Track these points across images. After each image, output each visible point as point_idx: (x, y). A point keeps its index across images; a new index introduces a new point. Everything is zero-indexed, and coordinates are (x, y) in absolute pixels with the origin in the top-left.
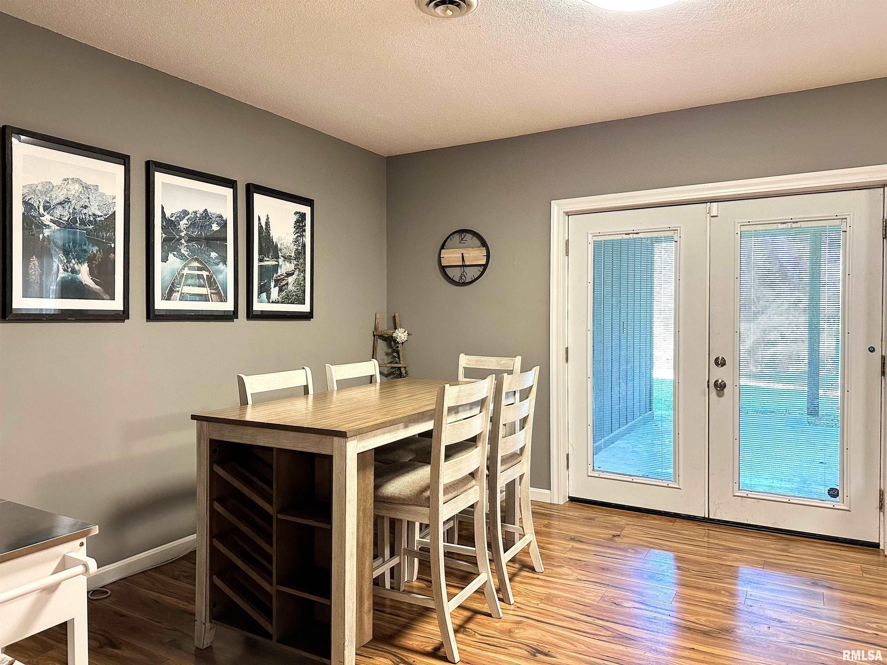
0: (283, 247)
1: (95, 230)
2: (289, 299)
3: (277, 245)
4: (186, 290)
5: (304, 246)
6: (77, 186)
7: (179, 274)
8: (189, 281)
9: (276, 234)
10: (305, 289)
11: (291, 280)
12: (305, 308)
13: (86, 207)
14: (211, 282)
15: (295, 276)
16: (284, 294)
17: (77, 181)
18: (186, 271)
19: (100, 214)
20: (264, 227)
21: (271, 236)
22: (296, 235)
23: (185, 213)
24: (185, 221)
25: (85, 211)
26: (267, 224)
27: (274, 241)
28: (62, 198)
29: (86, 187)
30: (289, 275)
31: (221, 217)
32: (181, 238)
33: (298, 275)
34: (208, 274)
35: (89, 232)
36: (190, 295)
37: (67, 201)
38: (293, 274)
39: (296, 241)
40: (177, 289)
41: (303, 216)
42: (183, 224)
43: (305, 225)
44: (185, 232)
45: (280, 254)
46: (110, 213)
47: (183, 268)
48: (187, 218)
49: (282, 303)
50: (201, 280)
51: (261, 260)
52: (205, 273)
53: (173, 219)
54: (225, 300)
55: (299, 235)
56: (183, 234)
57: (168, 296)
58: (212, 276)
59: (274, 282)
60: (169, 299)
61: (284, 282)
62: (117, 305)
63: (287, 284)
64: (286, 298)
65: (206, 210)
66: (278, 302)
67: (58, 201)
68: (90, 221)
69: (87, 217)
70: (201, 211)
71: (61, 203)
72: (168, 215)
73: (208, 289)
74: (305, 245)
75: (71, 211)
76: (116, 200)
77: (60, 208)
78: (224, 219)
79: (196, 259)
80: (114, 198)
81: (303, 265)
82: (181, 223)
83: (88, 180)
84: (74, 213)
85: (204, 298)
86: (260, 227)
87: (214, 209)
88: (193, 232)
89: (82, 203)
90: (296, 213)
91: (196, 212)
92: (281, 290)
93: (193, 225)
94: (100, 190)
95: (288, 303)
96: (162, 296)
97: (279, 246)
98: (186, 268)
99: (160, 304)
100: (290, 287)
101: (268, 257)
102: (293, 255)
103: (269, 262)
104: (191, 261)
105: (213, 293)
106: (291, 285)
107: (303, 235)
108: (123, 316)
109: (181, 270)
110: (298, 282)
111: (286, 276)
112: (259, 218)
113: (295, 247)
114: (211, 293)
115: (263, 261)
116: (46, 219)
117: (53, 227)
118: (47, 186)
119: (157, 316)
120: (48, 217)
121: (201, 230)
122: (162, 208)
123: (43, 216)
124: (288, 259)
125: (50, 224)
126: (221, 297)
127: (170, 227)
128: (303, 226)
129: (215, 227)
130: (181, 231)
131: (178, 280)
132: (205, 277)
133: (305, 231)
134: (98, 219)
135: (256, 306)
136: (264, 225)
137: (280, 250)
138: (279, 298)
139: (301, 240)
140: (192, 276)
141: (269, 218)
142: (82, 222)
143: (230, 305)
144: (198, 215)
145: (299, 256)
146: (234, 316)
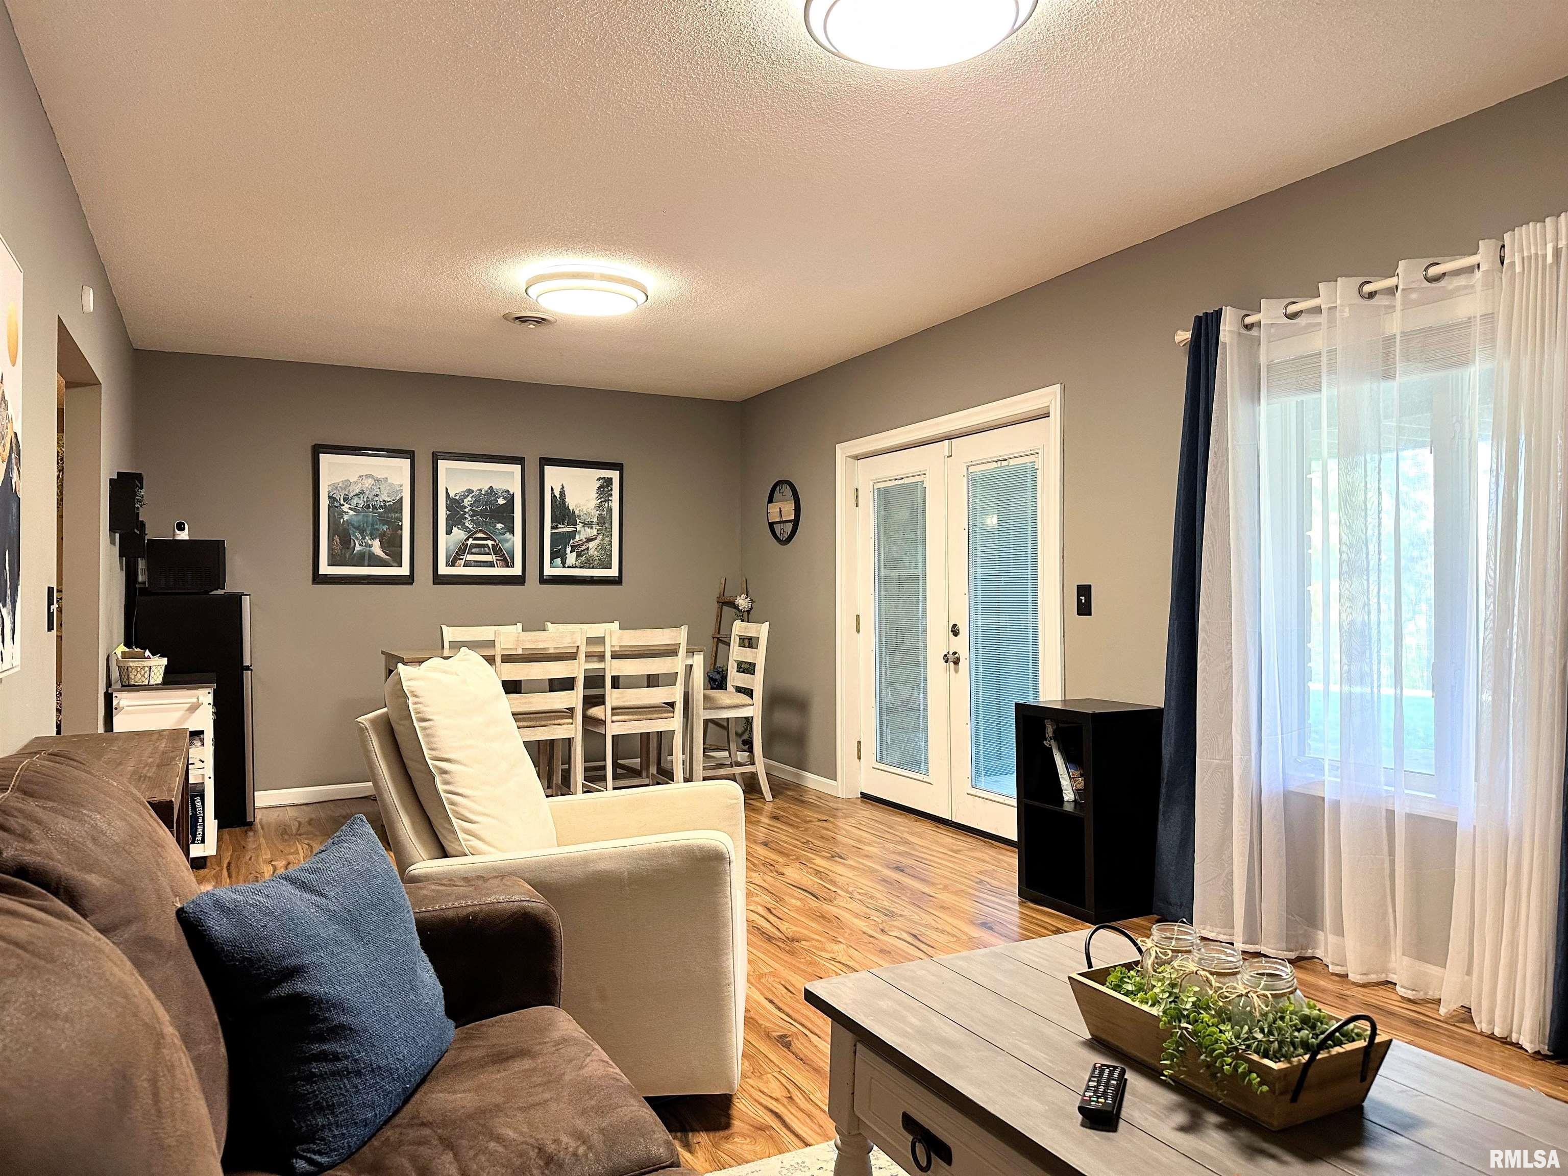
0: (582, 514)
1: (385, 512)
2: (590, 564)
3: (574, 512)
4: (470, 557)
5: (610, 510)
6: (370, 481)
7: (463, 544)
8: (474, 550)
9: (572, 502)
10: (611, 554)
11: (592, 545)
12: (614, 572)
13: (377, 496)
14: (497, 550)
15: (597, 542)
16: (583, 558)
17: (371, 476)
18: (470, 541)
19: (389, 500)
20: (558, 496)
21: (567, 503)
22: (600, 501)
23: (470, 491)
24: (469, 498)
25: (376, 499)
26: (562, 493)
27: (571, 508)
28: (357, 491)
29: (378, 480)
30: (589, 540)
31: (508, 491)
32: (465, 513)
33: (603, 540)
34: (493, 543)
35: (380, 515)
36: (475, 561)
37: (362, 492)
39: (599, 507)
40: (462, 557)
41: (609, 481)
42: (467, 501)
43: (611, 490)
44: (469, 508)
45: (578, 521)
46: (398, 498)
47: (467, 539)
48: (471, 495)
49: (581, 567)
50: (486, 549)
51: (552, 528)
52: (490, 543)
53: (457, 498)
54: (513, 566)
55: (603, 499)
56: (467, 510)
57: (452, 563)
58: (497, 545)
60: (453, 565)
61: (583, 548)
62: (404, 571)
63: (588, 549)
64: (586, 563)
65: (491, 487)
67: (354, 493)
68: (381, 507)
69: (379, 503)
70: (486, 488)
71: (356, 495)
72: (452, 495)
73: (493, 556)
74: (612, 510)
75: (365, 500)
76: (403, 488)
77: (356, 498)
78: (511, 492)
79: (481, 531)
80: (401, 486)
81: (608, 529)
82: (465, 500)
83: (378, 476)
84: (368, 501)
85: (491, 564)
86: (553, 497)
87: (498, 485)
88: (477, 508)
89: (374, 493)
90: (599, 479)
91: (481, 490)
92: (579, 555)
93: (477, 501)
94: (389, 481)
95: (589, 568)
96: (447, 563)
97: (577, 512)
98: (471, 539)
99: (443, 570)
100: (591, 552)
101: (563, 524)
102: (595, 520)
103: (564, 529)
104: (475, 533)
105: (499, 560)
106: (593, 550)
107: (609, 500)
108: (409, 580)
109: (465, 541)
110: (601, 547)
111: (586, 542)
112: (552, 489)
113: (598, 512)
114: (497, 560)
115: (556, 528)
116: (346, 508)
117: (351, 513)
118: (347, 484)
119: (439, 580)
120: (348, 506)
121: (485, 505)
122: (447, 489)
123: (343, 505)
124: (589, 525)
125: (349, 511)
126: (508, 563)
127: (454, 505)
128: (609, 491)
129: (501, 501)
130: (466, 507)
131: (463, 549)
132: (491, 546)
133: (611, 495)
134: (388, 504)
135: (548, 571)
136: (557, 494)
137: (579, 516)
138: (578, 564)
139: (606, 504)
140: (477, 546)
141: (563, 488)
142: (374, 507)
143: (516, 571)
144: (483, 492)
145: (604, 521)
146: (521, 581)
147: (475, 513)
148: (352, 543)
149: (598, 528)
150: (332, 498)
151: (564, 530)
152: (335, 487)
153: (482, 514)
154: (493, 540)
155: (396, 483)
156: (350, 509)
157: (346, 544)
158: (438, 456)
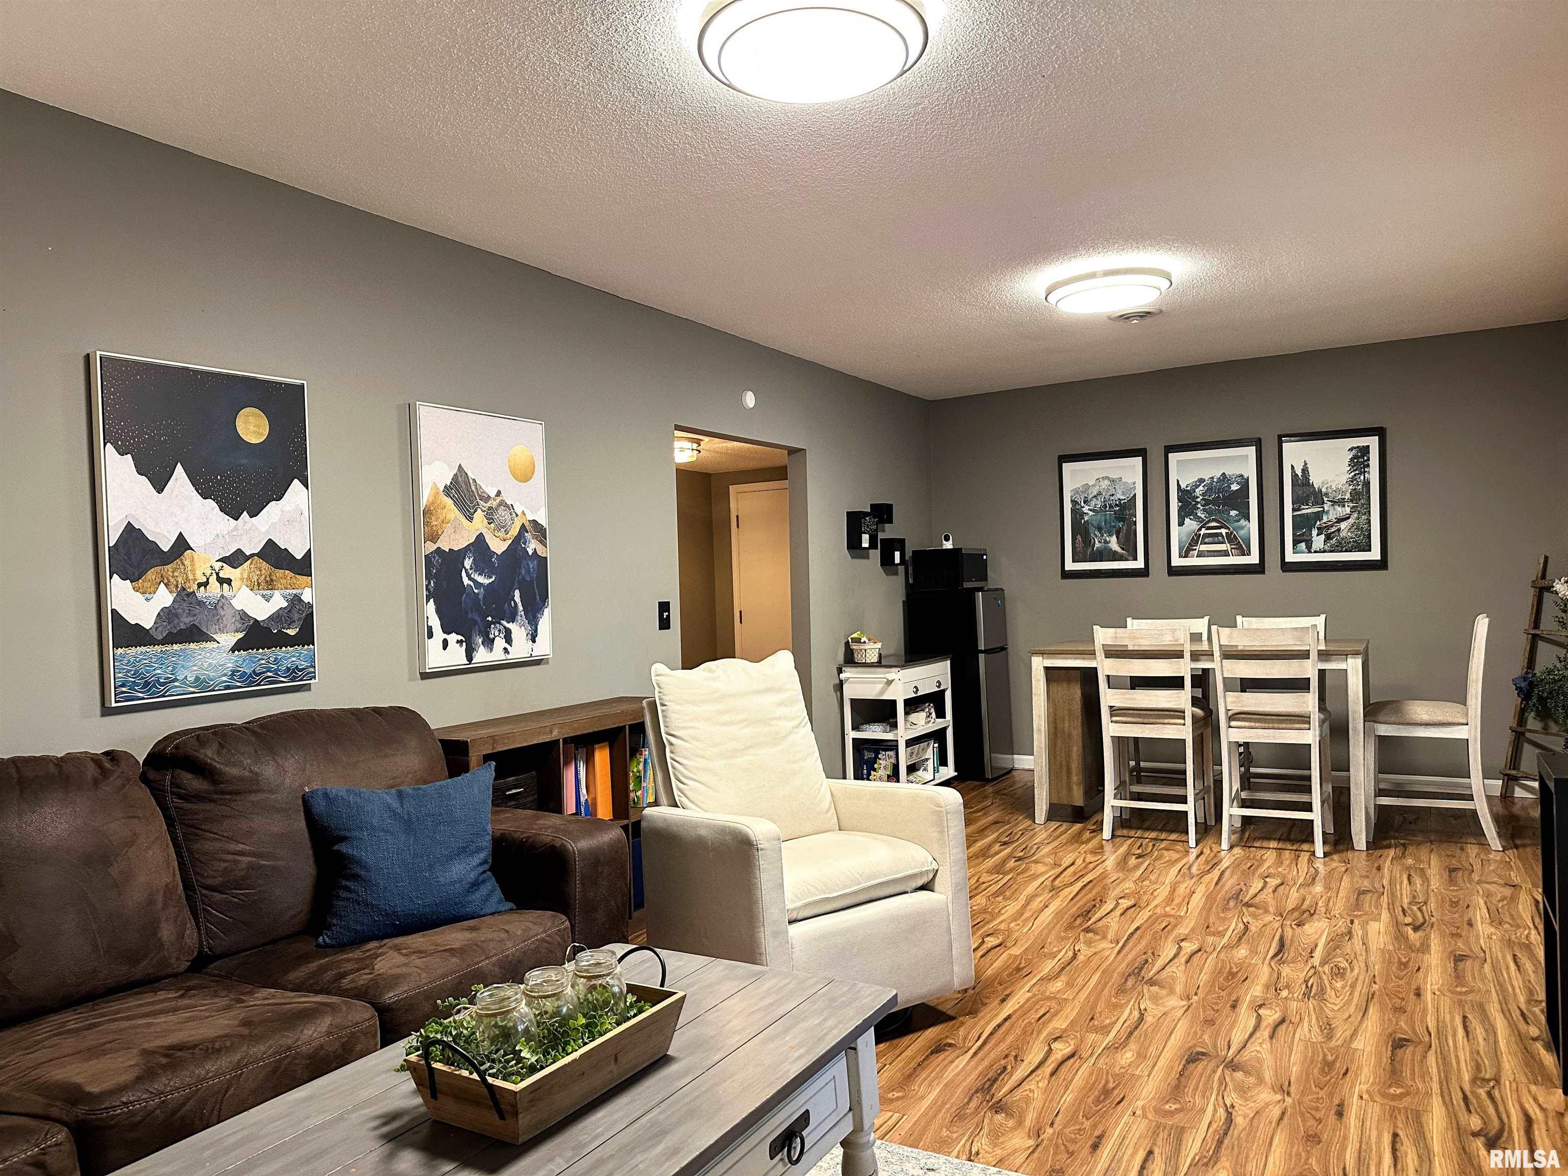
0: (1330, 491)
1: (1121, 510)
2: (1342, 547)
3: (1320, 491)
4: (1204, 548)
5: (1367, 484)
6: (1106, 482)
7: (1196, 535)
8: (1206, 540)
9: (1316, 480)
10: (1370, 534)
11: (1343, 525)
12: (1375, 554)
13: (1113, 495)
14: (1231, 538)
15: (1351, 521)
16: (1334, 541)
17: (1107, 478)
18: (1203, 531)
19: (1123, 498)
20: (1300, 474)
21: (1311, 482)
22: (1353, 474)
23: (1201, 481)
24: (1201, 488)
25: (1112, 498)
26: (1305, 470)
27: (1316, 486)
28: (1095, 493)
29: (1113, 481)
30: (1340, 520)
31: (1242, 476)
32: (1197, 503)
33: (1358, 518)
34: (1227, 531)
36: (1208, 551)
37: (1100, 494)
38: (1349, 518)
39: (1352, 481)
40: (1194, 548)
41: (1365, 450)
42: (1199, 491)
43: (1368, 459)
44: (1201, 497)
45: (1325, 499)
46: (1132, 495)
47: (1200, 529)
48: (1203, 485)
49: (1331, 551)
50: (1220, 538)
51: (1294, 510)
52: (1224, 531)
53: (1189, 488)
54: (1249, 554)
55: (1357, 472)
56: (1199, 500)
57: (1185, 554)
58: (1232, 533)
59: (1316, 531)
60: (1186, 556)
61: (1333, 529)
62: (1139, 564)
63: (1339, 530)
64: (1337, 546)
65: (1224, 473)
66: (1324, 552)
67: (1093, 495)
68: (1116, 505)
69: (1114, 502)
70: (1218, 476)
71: (1095, 496)
72: (1183, 486)
73: (1228, 545)
74: (1369, 483)
75: (1102, 500)
76: (1136, 485)
77: (1094, 500)
78: (1246, 477)
79: (1214, 520)
80: (1134, 483)
81: (1365, 506)
82: (1197, 490)
83: (1114, 476)
84: (1104, 501)
85: (1225, 554)
86: (1294, 476)
87: (1232, 470)
88: (1210, 496)
89: (1110, 493)
90: (1351, 449)
91: (1213, 478)
92: (1328, 538)
93: (1210, 489)
94: (1123, 480)
95: (1341, 552)
96: (1180, 554)
97: (1324, 490)
98: (1203, 529)
99: (1177, 561)
100: (1344, 534)
101: (1307, 505)
102: (1348, 496)
103: (1307, 510)
104: (1208, 522)
105: (1234, 548)
106: (1346, 531)
107: (1365, 472)
108: (1143, 573)
109: (1198, 531)
110: (1356, 527)
111: (1336, 522)
112: (1293, 467)
113: (1351, 487)
114: (1232, 548)
115: (1299, 510)
116: (1086, 509)
117: (1091, 513)
118: (1087, 487)
119: (1174, 572)
120: (1087, 507)
121: (1218, 492)
122: (1178, 481)
123: (1083, 507)
124: (1341, 503)
125: (1089, 512)
126: (1244, 551)
127: (1186, 496)
128: (1366, 461)
129: (1235, 487)
130: (1197, 497)
131: (1195, 540)
132: (1224, 535)
133: (1368, 466)
134: (1123, 502)
135: (1290, 557)
136: (1299, 473)
137: (1326, 494)
138: (1326, 547)
139: (1362, 477)
140: (1210, 535)
141: (1306, 464)
142: (1111, 506)
143: (1253, 558)
144: (1215, 480)
145: (1360, 496)
146: (1259, 569)
147: (1207, 502)
148: (1092, 541)
149: (1352, 505)
150: (1074, 502)
151: (1309, 511)
152: (1076, 491)
153: (1215, 502)
154: (1228, 528)
155: (1130, 481)
156: (1089, 510)
157: (1088, 542)
158: (1170, 449)
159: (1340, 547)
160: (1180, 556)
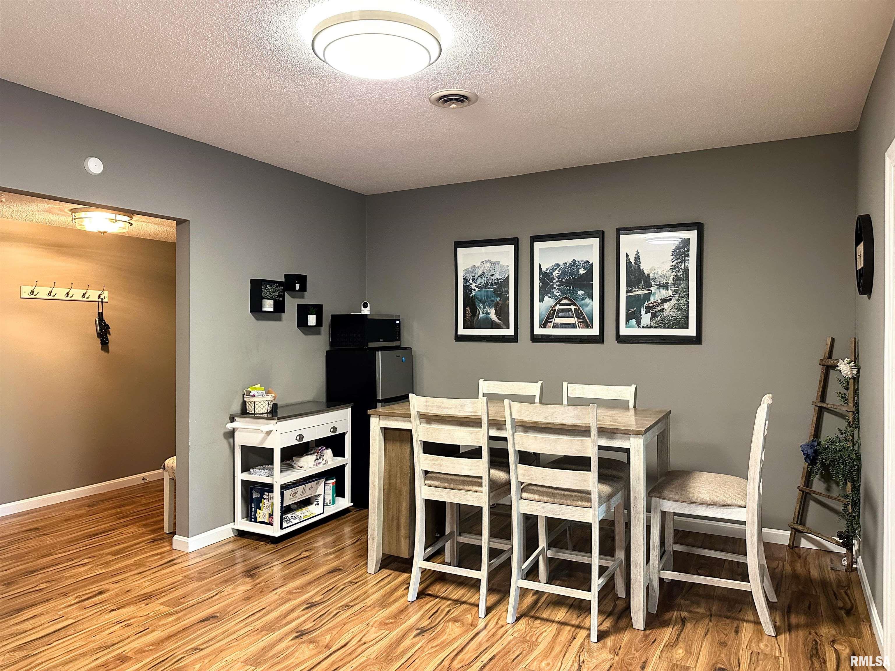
0: (656, 276)
1: (498, 287)
2: (665, 324)
3: (648, 276)
4: (557, 320)
5: (687, 271)
6: (488, 265)
7: (552, 310)
8: (560, 314)
9: (646, 267)
10: (688, 314)
11: (666, 306)
12: (691, 331)
13: (493, 275)
14: (579, 314)
15: (673, 302)
16: (658, 319)
17: (489, 261)
18: (558, 307)
19: (500, 278)
20: (633, 262)
21: (641, 268)
22: (675, 262)
23: (557, 265)
24: (557, 271)
25: (492, 278)
26: (637, 258)
27: (645, 272)
28: (480, 273)
29: (493, 264)
30: (664, 301)
31: (588, 262)
32: (554, 283)
33: (679, 300)
34: (575, 307)
35: (495, 289)
36: (561, 324)
37: (483, 274)
38: (670, 300)
39: (674, 268)
40: (551, 320)
42: (555, 274)
43: (688, 250)
44: (557, 279)
45: (653, 283)
46: (506, 276)
47: (555, 305)
48: (558, 269)
49: (656, 327)
50: (570, 313)
51: (627, 291)
52: (573, 307)
53: (548, 271)
54: (591, 327)
55: (679, 261)
56: (555, 281)
57: (544, 325)
58: (579, 309)
59: (645, 309)
60: (545, 327)
61: (659, 308)
62: (510, 332)
63: (663, 310)
64: (661, 323)
65: (574, 260)
66: (651, 327)
67: (479, 275)
68: (495, 283)
69: (494, 281)
70: (570, 261)
71: (480, 276)
72: (544, 269)
73: (576, 319)
74: (689, 270)
75: (485, 279)
76: (510, 268)
77: (480, 278)
78: (591, 263)
79: (566, 298)
80: (508, 266)
81: (684, 290)
82: (554, 273)
83: (494, 260)
84: (487, 280)
85: (573, 326)
86: (629, 263)
87: (580, 258)
88: (563, 278)
89: (491, 273)
91: (566, 263)
92: (654, 316)
93: (563, 272)
94: (501, 263)
95: (664, 328)
96: (540, 325)
97: (652, 275)
98: (558, 305)
99: (538, 331)
100: (666, 313)
101: (638, 288)
102: (671, 281)
103: (639, 292)
104: (562, 299)
105: (580, 322)
106: (669, 310)
107: (685, 261)
108: (514, 339)
109: (554, 306)
110: (677, 307)
111: (661, 303)
112: (627, 255)
113: (674, 273)
114: (579, 322)
115: (631, 291)
116: (473, 286)
117: (477, 289)
118: (474, 268)
119: (535, 339)
120: (474, 285)
121: (570, 276)
122: (540, 265)
123: (472, 284)
124: (665, 286)
125: (476, 288)
126: (588, 325)
127: (545, 277)
128: (686, 251)
129: (582, 271)
130: (554, 279)
131: (552, 314)
132: (573, 310)
133: (688, 255)
134: (500, 281)
135: (624, 331)
136: (632, 260)
137: (654, 279)
138: (652, 324)
139: (683, 265)
140: (563, 311)
141: (638, 253)
142: (491, 284)
143: (595, 331)
144: (568, 265)
145: (681, 281)
146: (599, 339)
147: (561, 283)
148: (478, 311)
149: (674, 288)
150: (465, 280)
151: (639, 293)
152: (467, 271)
153: (567, 283)
154: (575, 305)
155: (505, 264)
156: (476, 286)
157: (474, 312)
158: (536, 239)
159: (663, 324)
160: (541, 327)
